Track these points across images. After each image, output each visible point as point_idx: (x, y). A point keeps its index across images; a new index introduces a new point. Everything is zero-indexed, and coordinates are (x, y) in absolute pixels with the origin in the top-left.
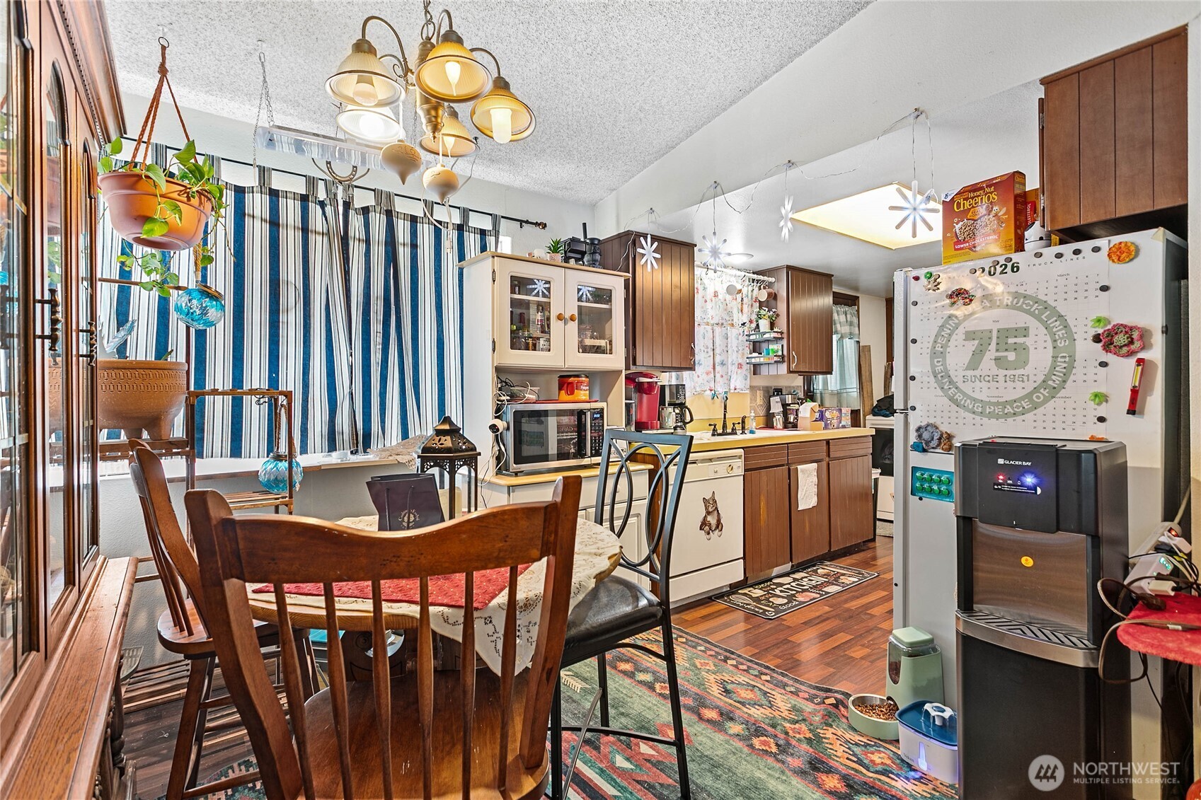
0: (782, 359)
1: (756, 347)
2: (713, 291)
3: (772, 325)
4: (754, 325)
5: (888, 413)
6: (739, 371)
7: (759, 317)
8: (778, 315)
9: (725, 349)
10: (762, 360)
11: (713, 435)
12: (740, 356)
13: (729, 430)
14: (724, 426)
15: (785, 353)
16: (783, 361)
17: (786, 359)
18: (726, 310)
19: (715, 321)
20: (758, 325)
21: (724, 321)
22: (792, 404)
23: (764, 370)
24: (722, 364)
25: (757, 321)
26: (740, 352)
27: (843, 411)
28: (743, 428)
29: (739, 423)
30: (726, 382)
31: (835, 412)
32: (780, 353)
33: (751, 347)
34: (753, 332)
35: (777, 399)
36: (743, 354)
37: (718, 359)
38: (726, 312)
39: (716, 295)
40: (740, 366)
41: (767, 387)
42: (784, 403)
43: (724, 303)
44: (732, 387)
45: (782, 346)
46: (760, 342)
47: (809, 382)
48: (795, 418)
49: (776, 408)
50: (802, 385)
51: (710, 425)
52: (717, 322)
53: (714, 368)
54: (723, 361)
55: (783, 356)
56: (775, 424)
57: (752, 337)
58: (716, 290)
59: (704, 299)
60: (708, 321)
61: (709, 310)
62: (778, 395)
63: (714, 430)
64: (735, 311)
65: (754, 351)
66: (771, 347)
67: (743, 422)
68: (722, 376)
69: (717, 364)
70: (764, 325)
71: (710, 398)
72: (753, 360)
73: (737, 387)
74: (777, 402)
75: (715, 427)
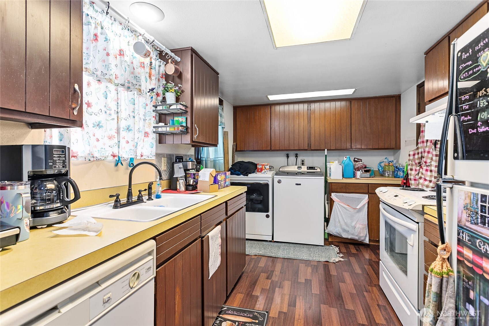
0: (186, 131)
1: (162, 118)
2: (119, 49)
3: (178, 100)
4: (160, 98)
5: (239, 173)
6: (146, 139)
7: (166, 90)
8: (183, 91)
9: (132, 114)
10: (168, 129)
11: (115, 207)
12: (146, 125)
13: (135, 198)
14: (130, 194)
15: (189, 125)
16: (187, 132)
17: (190, 131)
18: (133, 73)
19: (119, 81)
20: (164, 98)
21: (130, 85)
22: (191, 169)
23: (169, 140)
24: (128, 129)
25: (164, 94)
26: (147, 121)
27: (227, 174)
28: (150, 194)
29: (145, 190)
30: (133, 148)
31: (223, 175)
32: (184, 124)
33: (157, 118)
34: (160, 104)
35: (181, 165)
36: (150, 124)
37: (123, 124)
38: (133, 76)
39: (121, 53)
40: (146, 134)
41: (170, 155)
42: (185, 169)
43: (131, 65)
44: (139, 154)
45: (187, 118)
46: (165, 114)
47: (198, 152)
48: (194, 181)
49: (179, 173)
50: (194, 154)
51: (111, 196)
52: (122, 82)
53: (118, 132)
54: (129, 126)
55: (187, 128)
56: (178, 187)
57: (159, 108)
58: (122, 48)
59: (105, 52)
60: (111, 77)
61: (113, 66)
62: (179, 162)
63: (116, 201)
64: (143, 78)
65: (160, 121)
66: (176, 119)
67: (150, 188)
68: (128, 142)
69: (122, 129)
70: (171, 97)
71: (113, 164)
72: (160, 130)
73: (144, 154)
74: (180, 168)
75: (118, 198)
